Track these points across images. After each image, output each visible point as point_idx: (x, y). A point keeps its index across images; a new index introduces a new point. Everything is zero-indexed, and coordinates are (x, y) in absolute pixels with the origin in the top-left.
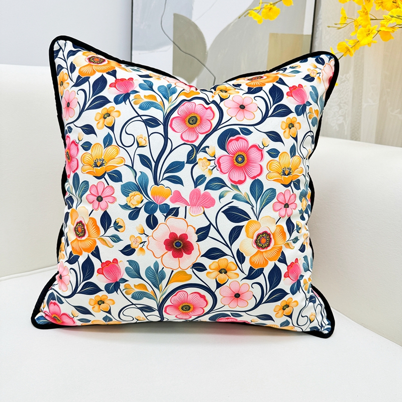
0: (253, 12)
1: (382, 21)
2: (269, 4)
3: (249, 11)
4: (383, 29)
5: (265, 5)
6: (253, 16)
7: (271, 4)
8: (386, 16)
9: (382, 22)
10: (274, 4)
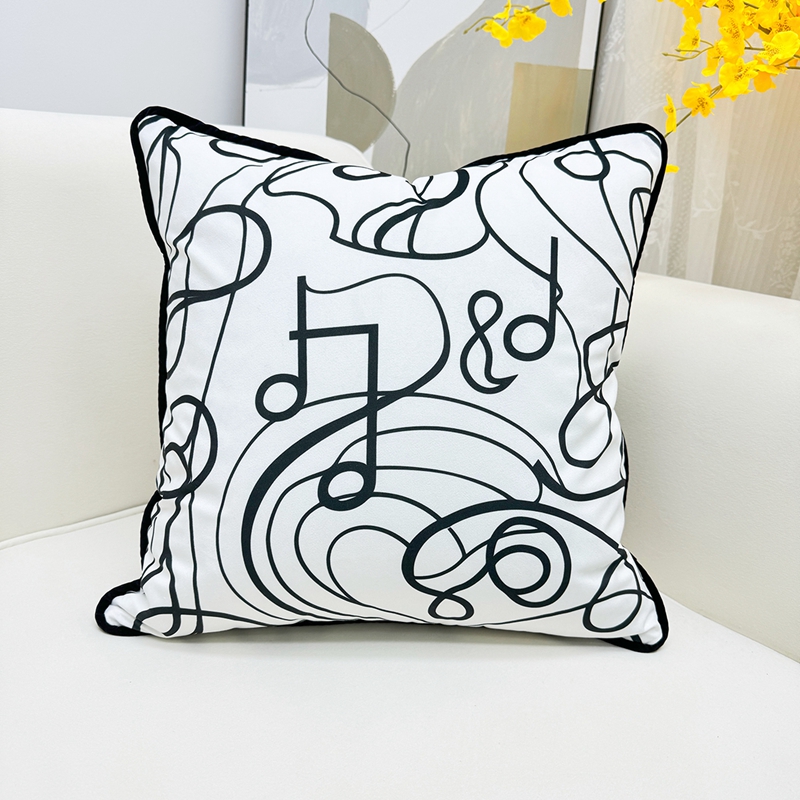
0: (494, 22)
1: (762, 52)
2: (523, 10)
3: (487, 21)
4: (762, 68)
5: (515, 10)
6: (494, 31)
7: (528, 11)
8: (768, 44)
9: (761, 54)
10: (534, 10)
